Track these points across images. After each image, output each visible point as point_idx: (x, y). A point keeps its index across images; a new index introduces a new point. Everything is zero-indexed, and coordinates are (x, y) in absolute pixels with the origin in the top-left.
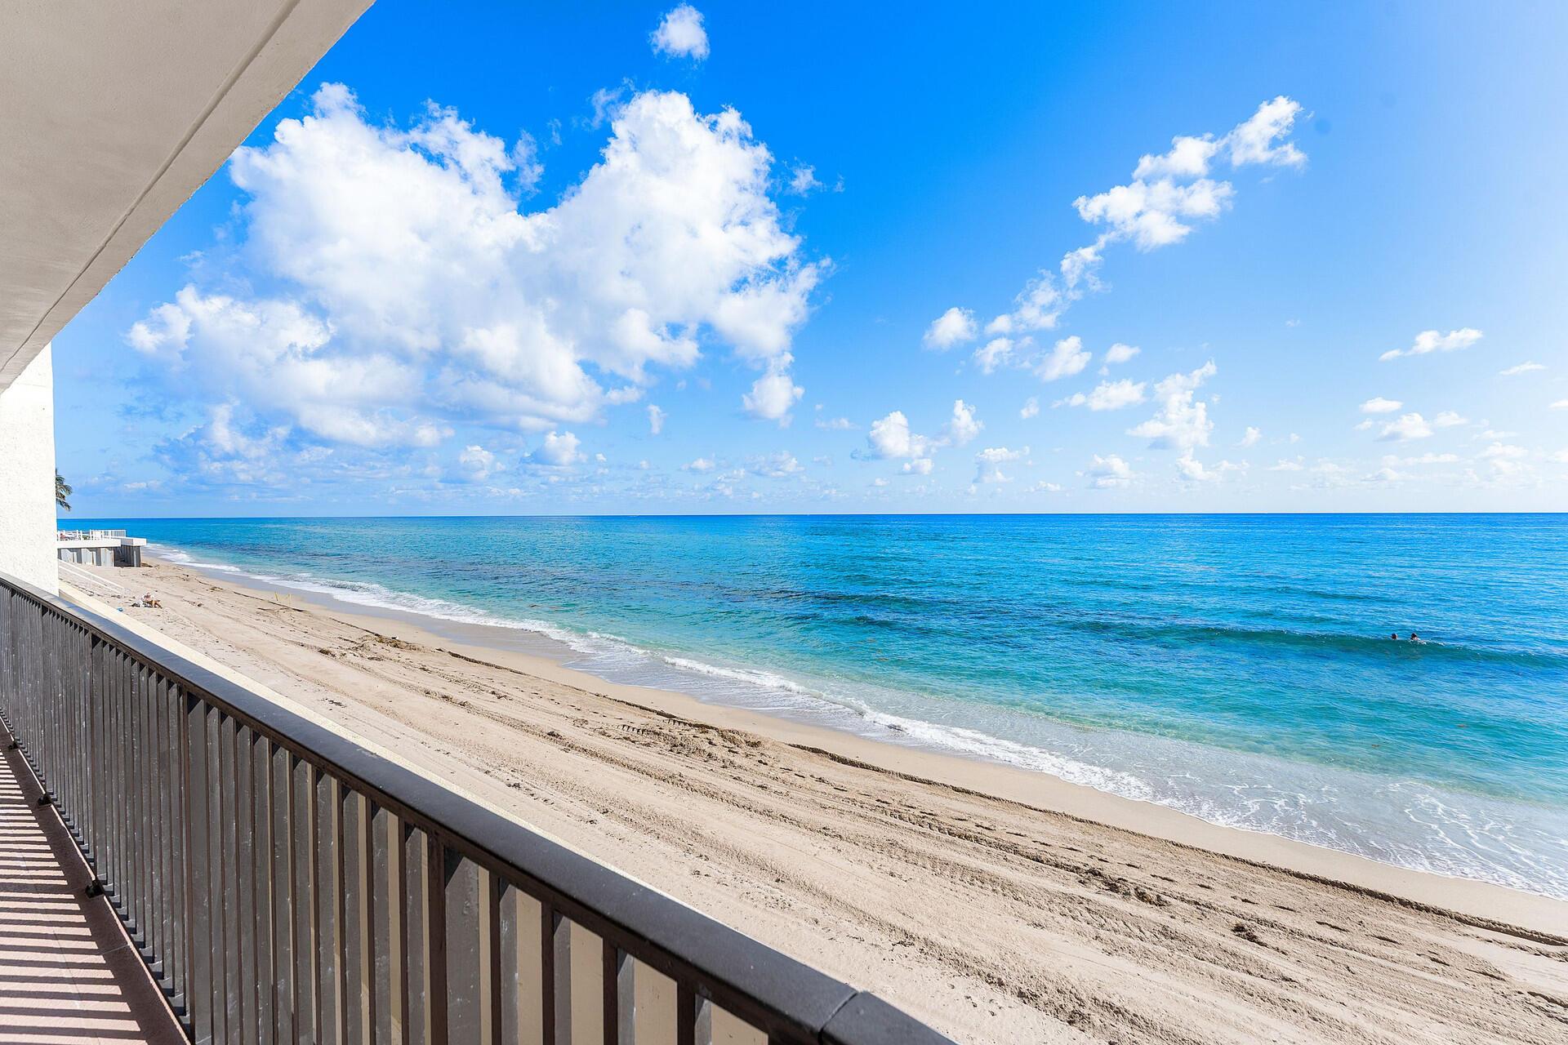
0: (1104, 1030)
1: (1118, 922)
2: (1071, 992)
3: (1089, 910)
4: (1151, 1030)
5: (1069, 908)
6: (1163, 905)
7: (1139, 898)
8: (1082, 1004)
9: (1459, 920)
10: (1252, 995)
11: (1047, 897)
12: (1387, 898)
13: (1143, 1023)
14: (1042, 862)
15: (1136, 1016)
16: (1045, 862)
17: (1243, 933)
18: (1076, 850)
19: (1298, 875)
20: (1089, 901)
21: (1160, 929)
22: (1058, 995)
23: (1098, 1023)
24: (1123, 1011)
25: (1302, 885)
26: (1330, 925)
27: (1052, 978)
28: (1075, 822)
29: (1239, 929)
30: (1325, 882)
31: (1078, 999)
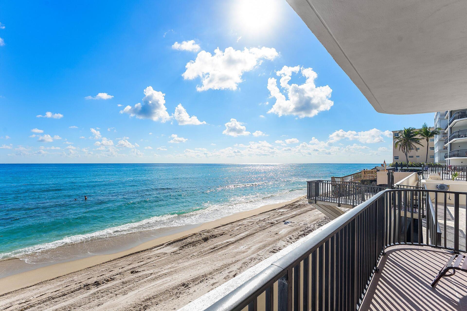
0: (153, 304)
1: (112, 289)
2: (137, 305)
3: (102, 293)
4: (158, 296)
5: (96, 297)
6: (114, 279)
7: (107, 282)
8: (141, 305)
9: (150, 249)
10: (154, 279)
11: (87, 299)
12: (139, 252)
13: (155, 296)
14: (66, 295)
15: (153, 296)
16: (67, 294)
17: (134, 272)
18: (69, 286)
19: (121, 258)
20: (100, 290)
21: (122, 283)
22: (135, 309)
23: (150, 304)
24: (150, 298)
25: (124, 259)
26: (140, 262)
27: (129, 307)
28: (51, 281)
29: (132, 272)
30: (127, 256)
31: (140, 305)
